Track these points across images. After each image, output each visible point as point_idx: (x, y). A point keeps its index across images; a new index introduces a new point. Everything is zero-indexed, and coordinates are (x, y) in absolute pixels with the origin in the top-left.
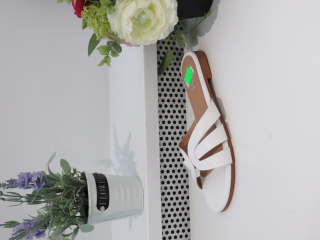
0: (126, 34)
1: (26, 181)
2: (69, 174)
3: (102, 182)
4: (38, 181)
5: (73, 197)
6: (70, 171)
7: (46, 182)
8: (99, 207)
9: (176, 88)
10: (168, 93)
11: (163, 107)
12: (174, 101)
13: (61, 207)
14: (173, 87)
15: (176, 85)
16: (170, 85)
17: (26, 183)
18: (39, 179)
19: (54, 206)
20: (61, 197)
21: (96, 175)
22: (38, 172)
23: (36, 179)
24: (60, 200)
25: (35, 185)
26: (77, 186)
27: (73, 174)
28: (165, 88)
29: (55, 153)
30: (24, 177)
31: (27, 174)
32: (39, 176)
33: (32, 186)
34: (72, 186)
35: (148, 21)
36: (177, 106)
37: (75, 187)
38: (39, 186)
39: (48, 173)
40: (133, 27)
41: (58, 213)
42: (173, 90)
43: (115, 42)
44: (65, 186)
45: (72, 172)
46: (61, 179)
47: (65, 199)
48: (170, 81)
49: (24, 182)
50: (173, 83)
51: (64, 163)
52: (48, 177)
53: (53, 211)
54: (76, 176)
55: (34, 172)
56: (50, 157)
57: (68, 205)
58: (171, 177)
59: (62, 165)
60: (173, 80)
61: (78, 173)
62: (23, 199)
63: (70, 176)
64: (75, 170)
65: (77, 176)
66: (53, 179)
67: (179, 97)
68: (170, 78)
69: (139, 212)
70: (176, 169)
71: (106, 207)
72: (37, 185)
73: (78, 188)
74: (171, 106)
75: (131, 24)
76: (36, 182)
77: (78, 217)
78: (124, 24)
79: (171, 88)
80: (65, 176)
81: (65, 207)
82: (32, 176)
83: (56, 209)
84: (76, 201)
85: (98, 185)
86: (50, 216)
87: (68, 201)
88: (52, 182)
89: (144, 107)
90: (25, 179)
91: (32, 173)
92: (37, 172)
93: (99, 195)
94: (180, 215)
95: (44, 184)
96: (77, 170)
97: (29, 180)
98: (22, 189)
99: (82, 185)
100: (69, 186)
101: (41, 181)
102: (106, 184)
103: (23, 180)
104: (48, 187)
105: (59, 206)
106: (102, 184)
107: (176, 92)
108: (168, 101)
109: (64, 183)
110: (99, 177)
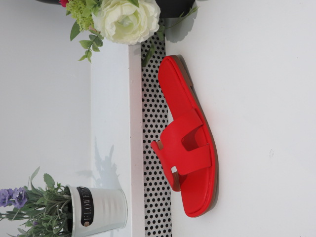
0: (109, 35)
1: (7, 198)
2: (53, 190)
3: (86, 196)
4: (20, 198)
5: (57, 214)
6: (53, 186)
7: (28, 198)
8: (83, 222)
9: (158, 104)
10: (151, 109)
11: (146, 121)
12: (156, 116)
13: (44, 225)
14: (155, 102)
15: (158, 101)
16: (153, 101)
17: (7, 201)
18: (20, 195)
19: (37, 223)
20: (44, 214)
21: (80, 189)
22: (20, 188)
23: (18, 196)
24: (43, 217)
25: (17, 202)
26: (61, 201)
27: (57, 189)
28: (148, 104)
29: (39, 168)
30: (5, 194)
31: (8, 190)
32: (21, 193)
33: (13, 203)
34: (56, 202)
35: (131, 25)
36: (159, 121)
37: (59, 203)
38: (21, 203)
39: (30, 189)
40: (116, 31)
41: (41, 231)
42: (156, 106)
43: (97, 37)
44: (48, 201)
45: (56, 186)
46: (44, 195)
47: (48, 216)
48: (153, 97)
49: (5, 199)
50: (155, 99)
51: (48, 178)
52: (31, 192)
53: (35, 229)
54: (59, 190)
55: (16, 188)
56: (33, 172)
57: (51, 222)
58: (153, 189)
59: (45, 180)
60: (155, 96)
61: (62, 188)
62: (3, 216)
63: (54, 191)
64: (59, 185)
65: (61, 191)
66: (36, 195)
67: (161, 113)
68: (153, 94)
69: (122, 225)
70: (158, 182)
71: (91, 222)
72: (18, 201)
73: (62, 204)
74: (154, 121)
75: (114, 28)
76: (18, 198)
77: (61, 232)
78: (108, 27)
79: (153, 104)
80: (49, 191)
81: (48, 224)
82: (14, 192)
83: (38, 227)
84: (60, 218)
85: (82, 199)
86: (32, 235)
87: (51, 218)
88: (35, 198)
89: (129, 122)
90: (5, 197)
91: (13, 189)
92: (18, 188)
93: (83, 211)
94: (162, 226)
95: (26, 200)
96: (61, 185)
97: (10, 197)
98: (3, 207)
99: (66, 200)
100: (53, 202)
101: (23, 198)
102: (91, 198)
103: (4, 198)
104: (31, 203)
105: (41, 224)
106: (87, 199)
107: (158, 108)
108: (151, 116)
109: (47, 200)
110: (84, 191)
